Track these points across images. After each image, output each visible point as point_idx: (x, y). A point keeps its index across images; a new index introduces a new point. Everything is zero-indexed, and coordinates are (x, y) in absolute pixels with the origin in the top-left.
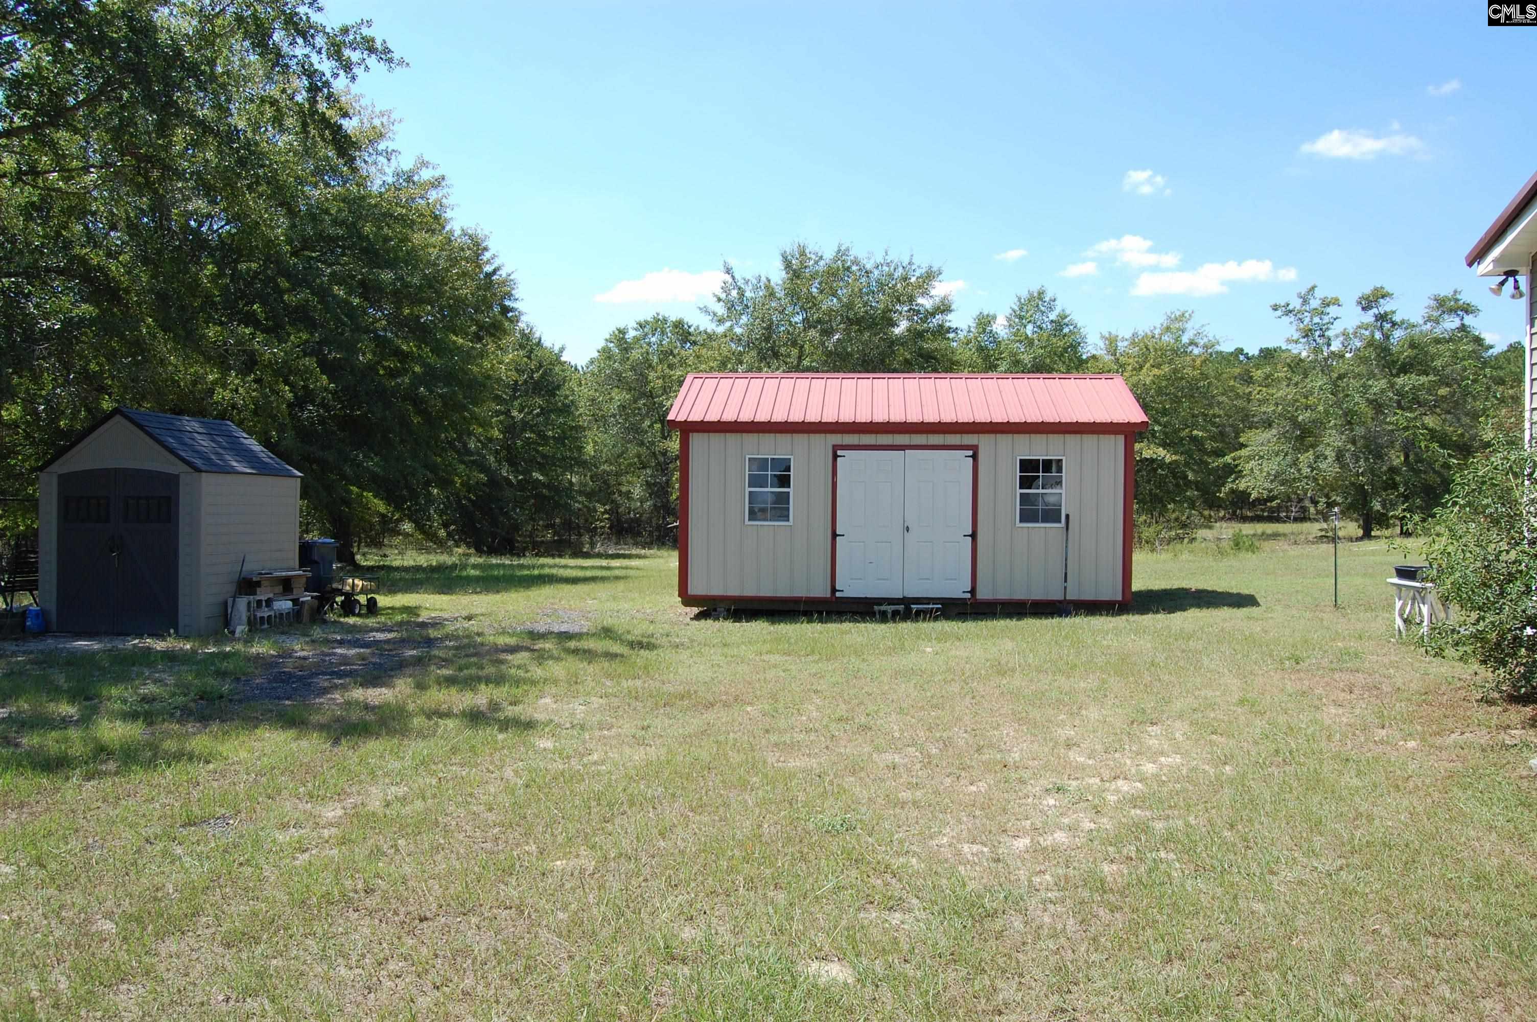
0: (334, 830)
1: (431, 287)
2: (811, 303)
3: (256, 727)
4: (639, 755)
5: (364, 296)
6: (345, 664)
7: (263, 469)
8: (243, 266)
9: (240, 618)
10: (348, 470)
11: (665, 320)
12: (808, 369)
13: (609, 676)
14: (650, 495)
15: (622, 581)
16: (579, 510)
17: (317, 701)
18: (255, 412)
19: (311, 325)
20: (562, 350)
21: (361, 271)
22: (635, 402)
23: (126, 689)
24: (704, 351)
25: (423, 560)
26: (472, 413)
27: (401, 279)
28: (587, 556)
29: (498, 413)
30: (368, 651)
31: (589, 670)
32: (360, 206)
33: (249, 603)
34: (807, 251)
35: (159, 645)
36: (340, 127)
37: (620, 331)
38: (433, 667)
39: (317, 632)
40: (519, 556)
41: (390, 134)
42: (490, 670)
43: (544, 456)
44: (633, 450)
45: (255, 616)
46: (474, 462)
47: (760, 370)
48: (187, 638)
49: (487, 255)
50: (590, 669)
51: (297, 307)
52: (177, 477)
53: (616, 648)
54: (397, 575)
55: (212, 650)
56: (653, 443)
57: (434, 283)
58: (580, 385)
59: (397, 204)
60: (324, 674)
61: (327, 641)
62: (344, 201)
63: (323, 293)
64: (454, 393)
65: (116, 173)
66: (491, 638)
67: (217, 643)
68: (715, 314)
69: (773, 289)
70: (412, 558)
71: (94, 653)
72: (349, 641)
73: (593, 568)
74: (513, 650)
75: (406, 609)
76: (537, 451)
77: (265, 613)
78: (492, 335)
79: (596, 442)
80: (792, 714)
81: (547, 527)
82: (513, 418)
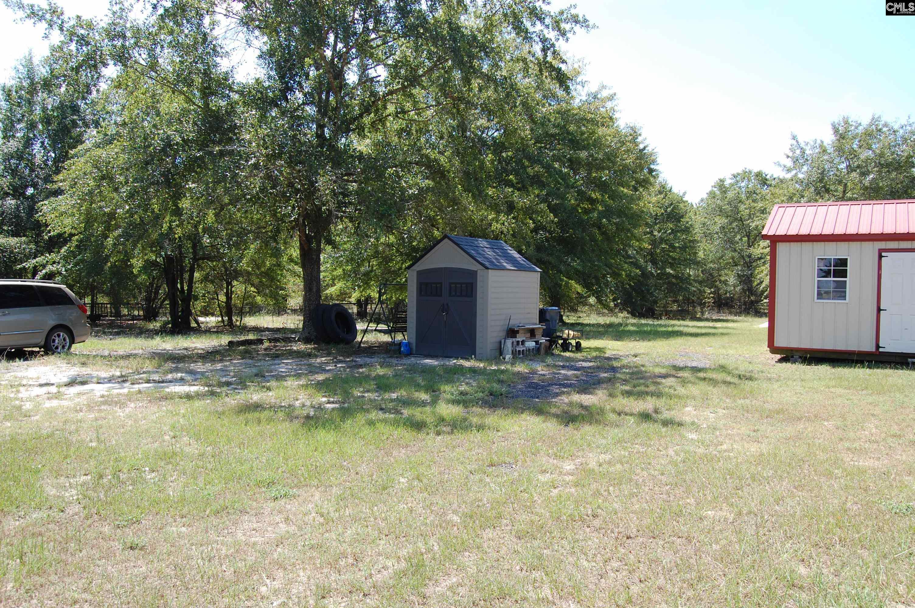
0: (571, 477)
1: (609, 159)
2: (854, 154)
3: (522, 413)
4: (754, 448)
5: (571, 167)
6: (567, 380)
7: (520, 268)
8: (504, 155)
9: (508, 351)
10: (562, 268)
11: (750, 172)
12: (850, 199)
13: (728, 396)
14: (740, 282)
15: (727, 337)
16: (695, 291)
17: (553, 400)
18: (513, 235)
19: (542, 185)
20: (684, 194)
21: (569, 153)
22: (731, 224)
23: (453, 387)
24: (777, 191)
25: (601, 320)
26: (632, 234)
27: (592, 156)
28: (700, 320)
29: (646, 233)
30: (579, 373)
31: (715, 392)
32: (568, 115)
33: (513, 342)
34: (850, 121)
35: (467, 364)
36: (560, 69)
37: (721, 180)
38: (618, 385)
39: (549, 360)
40: (657, 319)
41: (583, 72)
42: (652, 388)
43: (674, 259)
44: (729, 254)
45: (516, 350)
46: (632, 262)
47: (816, 201)
48: (481, 361)
49: (640, 139)
50: (715, 390)
51: (534, 176)
52: (476, 272)
53: (729, 379)
54: (588, 328)
55: (494, 367)
56: (742, 250)
57: (611, 157)
58: (696, 214)
59: (589, 112)
60: (556, 385)
61: (556, 366)
62: (558, 113)
63: (548, 167)
64: (623, 222)
65: (443, 109)
66: (651, 368)
67: (497, 364)
68: (785, 166)
69: (825, 147)
70: (593, 319)
71: (436, 367)
72: (568, 367)
73: (705, 327)
74: (665, 376)
75: (597, 349)
76: (668, 255)
77: (520, 348)
78: (643, 186)
79: (705, 250)
80: (858, 429)
81: (674, 302)
82: (655, 236)
